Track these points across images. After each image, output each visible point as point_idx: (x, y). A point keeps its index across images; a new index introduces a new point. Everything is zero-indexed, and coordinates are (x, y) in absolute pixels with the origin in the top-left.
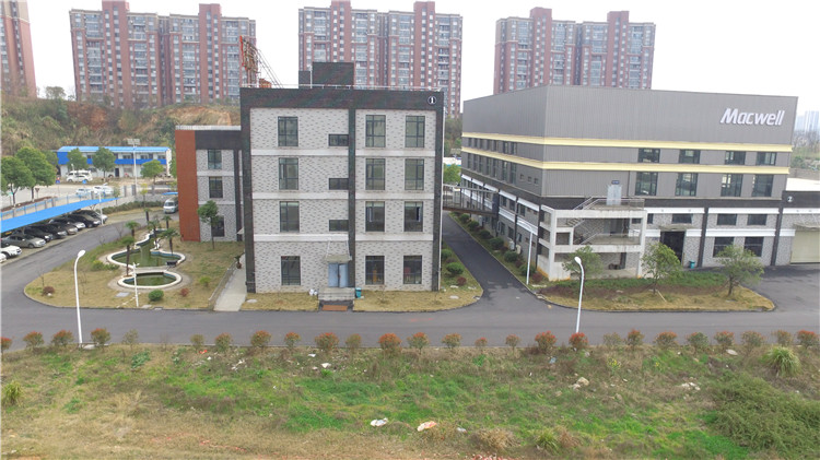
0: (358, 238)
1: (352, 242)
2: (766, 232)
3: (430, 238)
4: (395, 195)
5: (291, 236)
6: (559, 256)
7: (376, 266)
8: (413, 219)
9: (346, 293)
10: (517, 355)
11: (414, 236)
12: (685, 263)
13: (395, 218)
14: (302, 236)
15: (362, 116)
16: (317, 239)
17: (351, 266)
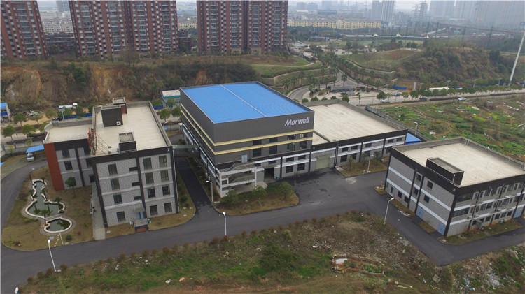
0: (146, 201)
1: (144, 203)
2: (306, 161)
3: (174, 196)
4: (158, 184)
5: (120, 205)
6: (224, 189)
7: (154, 209)
8: (166, 190)
9: (144, 222)
10: (207, 245)
11: (167, 196)
12: (275, 177)
13: (159, 192)
14: (125, 204)
15: (141, 160)
16: (129, 204)
17: (145, 213)
